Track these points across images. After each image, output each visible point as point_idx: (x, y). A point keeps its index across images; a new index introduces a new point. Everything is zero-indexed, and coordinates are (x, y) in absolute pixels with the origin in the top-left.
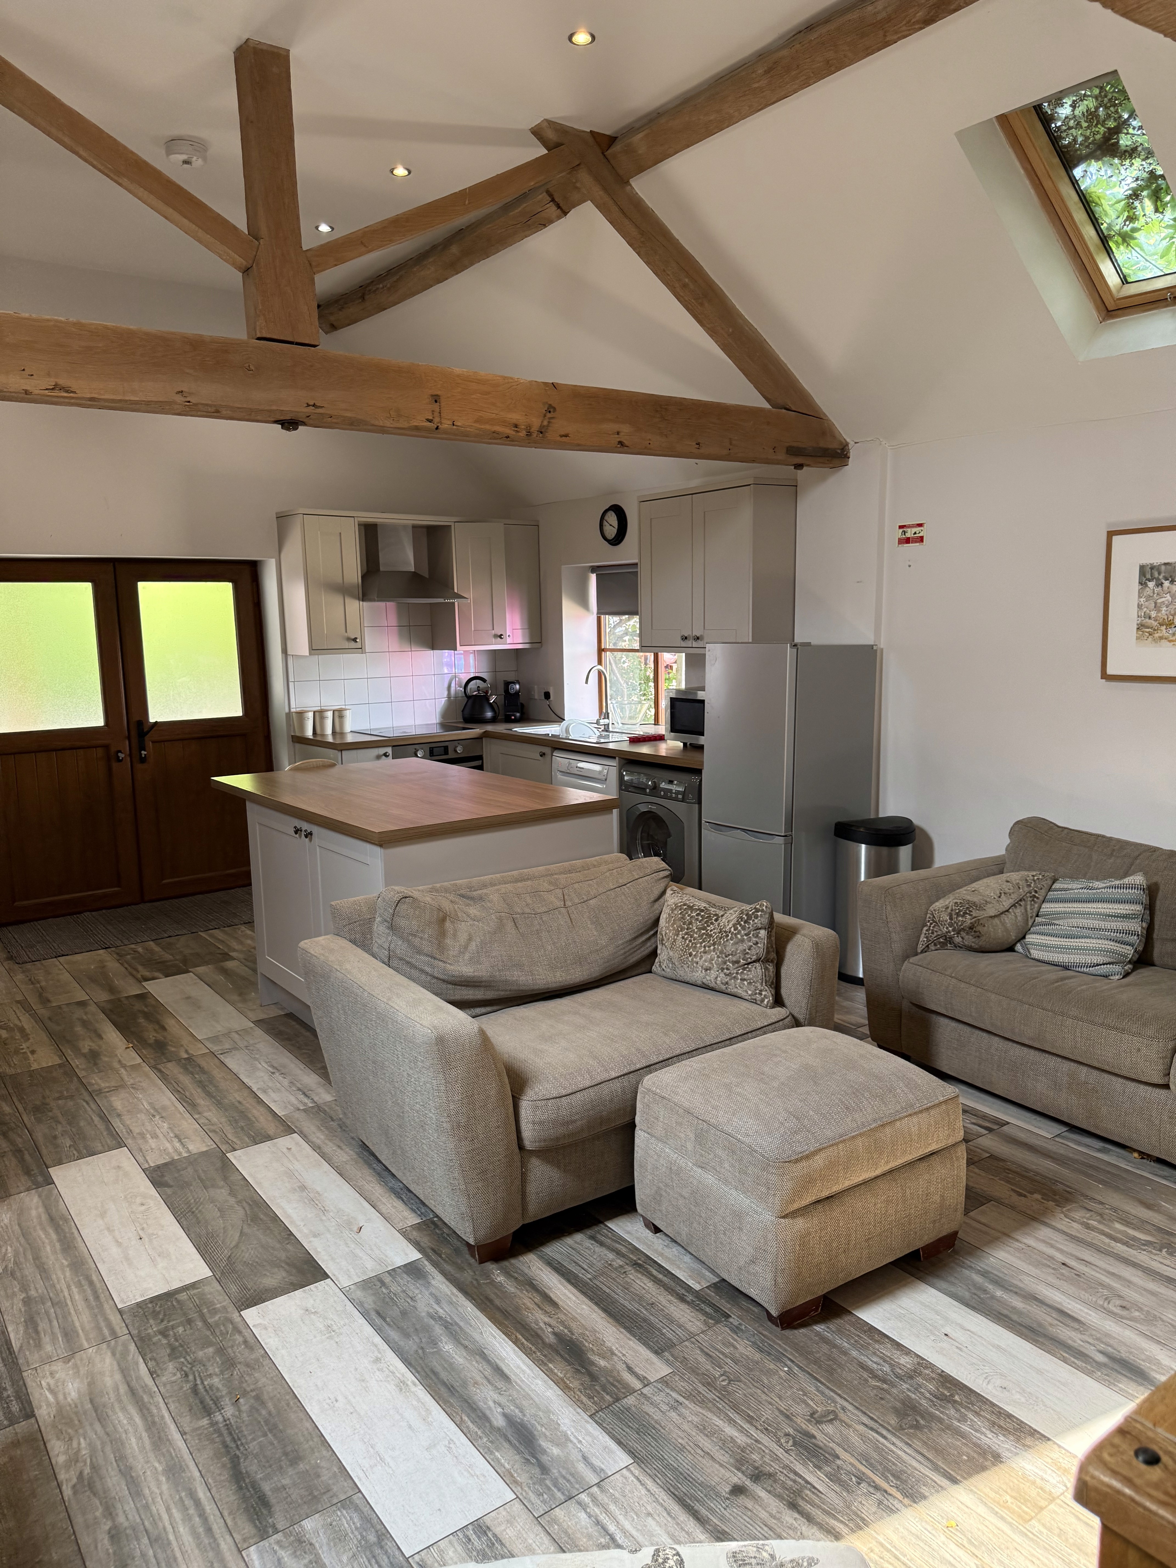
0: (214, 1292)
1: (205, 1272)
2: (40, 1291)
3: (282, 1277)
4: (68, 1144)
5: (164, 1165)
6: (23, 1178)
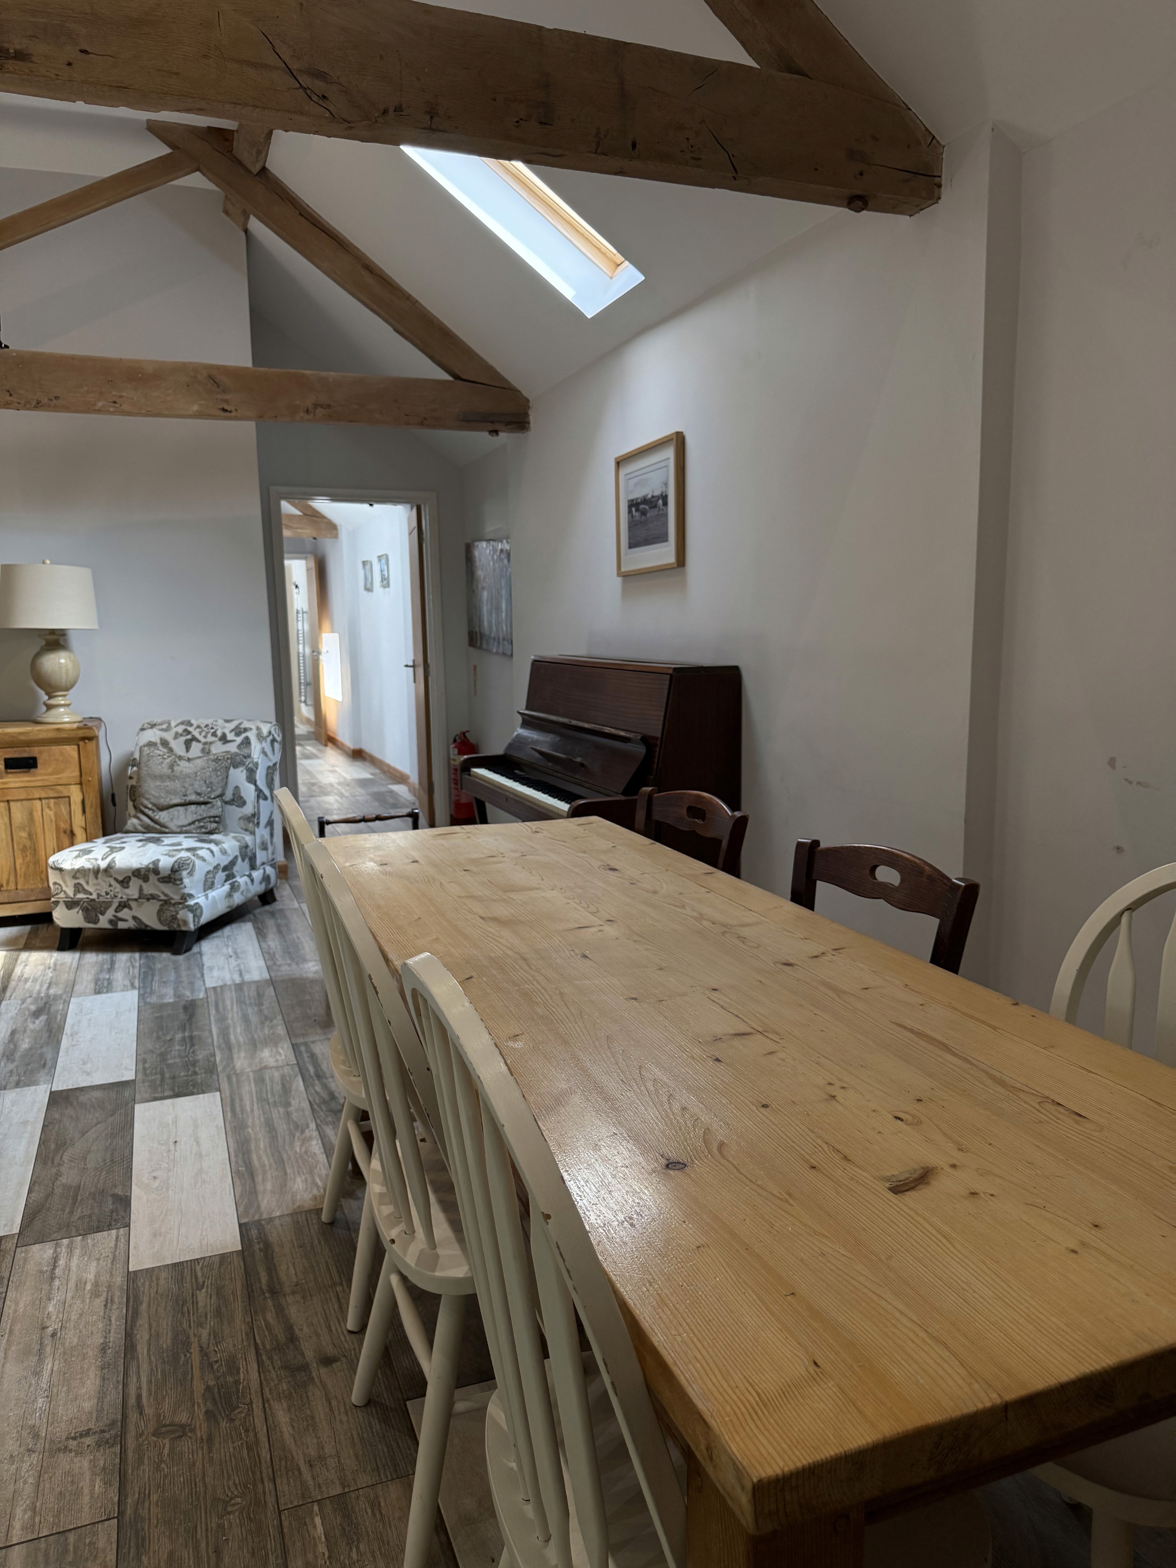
0: (143, 1093)
1: (139, 1107)
2: (276, 1111)
3: (83, 1098)
4: (201, 1296)
5: (99, 1230)
6: (273, 1238)
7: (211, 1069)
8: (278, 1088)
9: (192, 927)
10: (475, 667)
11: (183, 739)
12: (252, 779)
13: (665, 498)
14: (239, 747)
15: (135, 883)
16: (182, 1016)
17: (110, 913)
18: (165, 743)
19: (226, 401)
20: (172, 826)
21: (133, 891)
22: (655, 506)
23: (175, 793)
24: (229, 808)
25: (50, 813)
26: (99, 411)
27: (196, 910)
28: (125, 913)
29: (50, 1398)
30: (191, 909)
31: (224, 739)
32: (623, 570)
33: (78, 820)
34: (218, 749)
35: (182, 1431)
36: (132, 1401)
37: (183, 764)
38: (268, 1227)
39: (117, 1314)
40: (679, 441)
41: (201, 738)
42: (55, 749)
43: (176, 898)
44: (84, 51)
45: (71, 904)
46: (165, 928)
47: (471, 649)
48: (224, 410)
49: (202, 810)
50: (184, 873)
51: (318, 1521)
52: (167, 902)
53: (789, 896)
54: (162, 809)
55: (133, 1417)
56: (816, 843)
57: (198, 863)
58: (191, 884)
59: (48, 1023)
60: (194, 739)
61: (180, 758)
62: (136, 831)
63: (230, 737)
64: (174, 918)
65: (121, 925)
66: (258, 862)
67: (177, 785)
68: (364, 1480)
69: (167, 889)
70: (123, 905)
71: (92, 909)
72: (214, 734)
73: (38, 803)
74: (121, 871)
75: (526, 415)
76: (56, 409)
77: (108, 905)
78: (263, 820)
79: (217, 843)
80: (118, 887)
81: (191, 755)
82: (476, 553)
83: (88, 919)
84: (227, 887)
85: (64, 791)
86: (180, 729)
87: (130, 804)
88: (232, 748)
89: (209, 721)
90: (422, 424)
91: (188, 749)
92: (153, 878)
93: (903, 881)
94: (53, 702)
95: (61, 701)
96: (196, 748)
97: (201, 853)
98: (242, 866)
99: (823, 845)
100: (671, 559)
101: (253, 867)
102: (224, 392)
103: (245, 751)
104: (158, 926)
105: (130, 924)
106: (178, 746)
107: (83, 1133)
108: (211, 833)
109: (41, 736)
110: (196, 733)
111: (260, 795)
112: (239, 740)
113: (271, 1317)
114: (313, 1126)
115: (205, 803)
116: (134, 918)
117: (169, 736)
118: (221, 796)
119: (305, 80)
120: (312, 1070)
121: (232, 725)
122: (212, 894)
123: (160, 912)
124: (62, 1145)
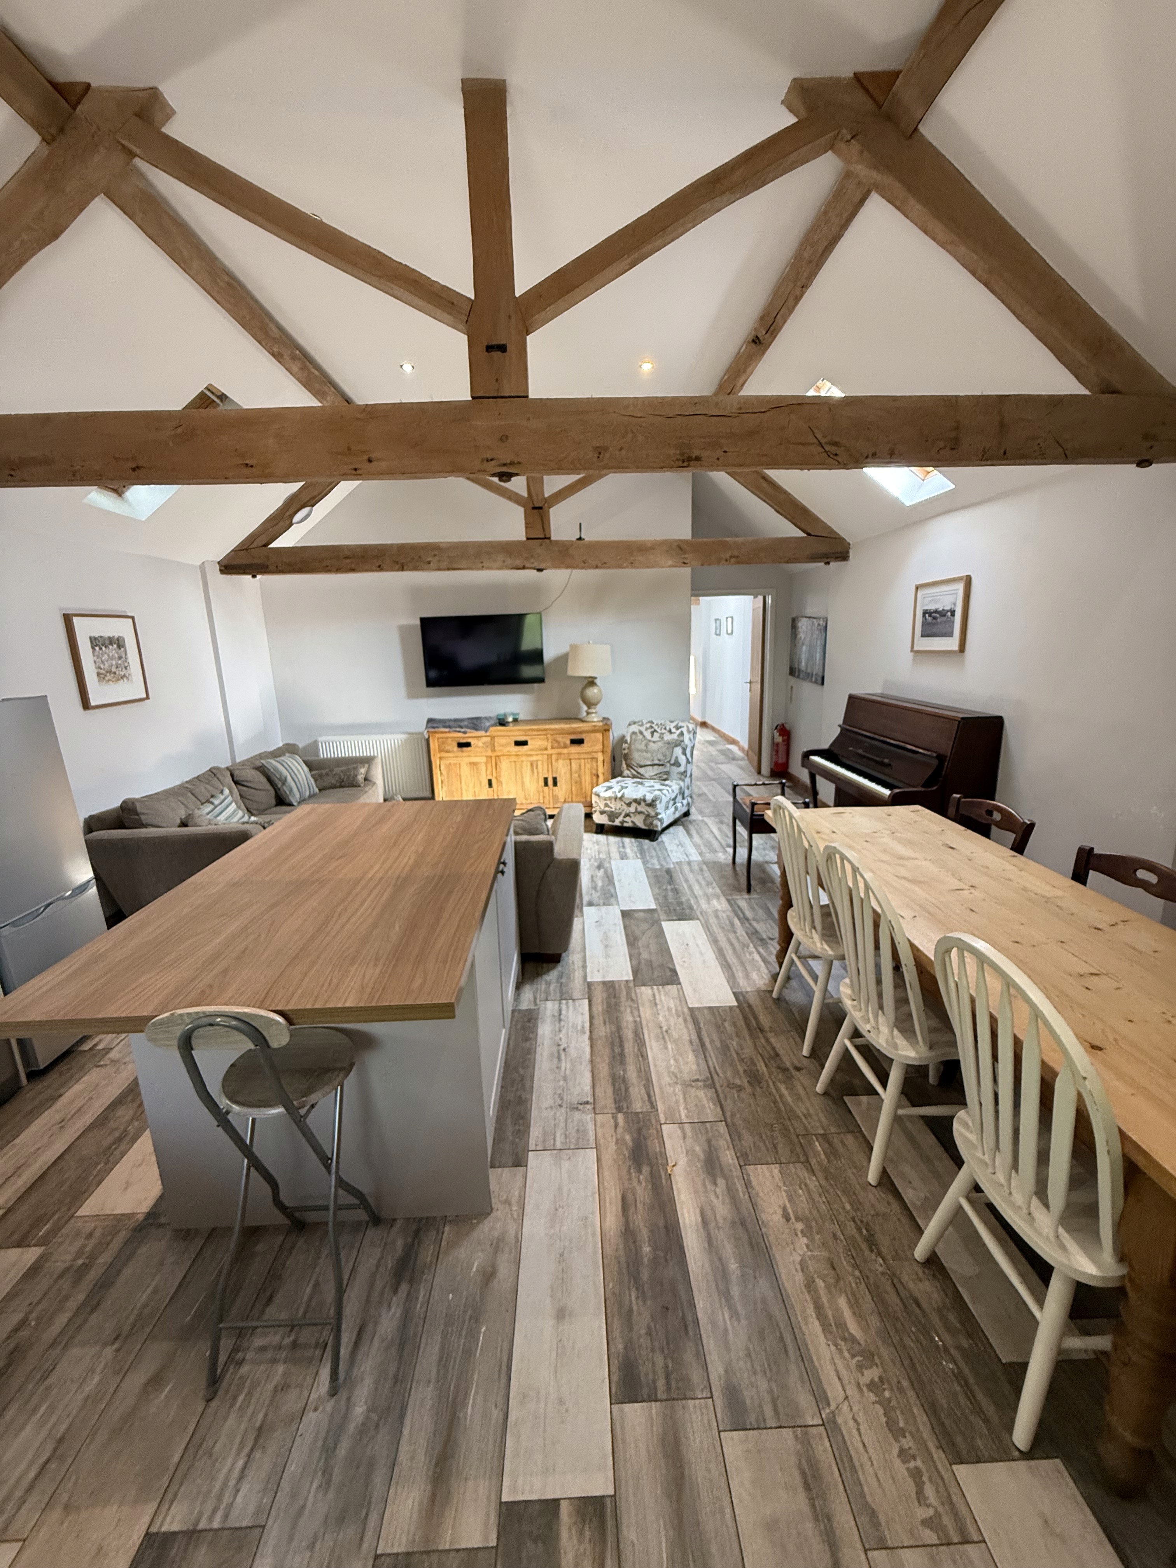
0: (663, 916)
1: (663, 923)
2: (731, 935)
3: (636, 915)
4: (726, 1024)
5: (668, 984)
6: (751, 1002)
7: (691, 908)
8: (727, 922)
9: (660, 829)
10: (792, 687)
11: (650, 731)
12: (684, 753)
13: (953, 613)
14: (678, 736)
15: (634, 805)
16: (667, 877)
17: (621, 818)
18: (641, 733)
19: (686, 558)
20: (647, 775)
21: (632, 809)
22: (945, 615)
23: (647, 759)
24: (674, 768)
25: (588, 766)
26: (625, 568)
27: (661, 820)
28: (627, 819)
29: (676, 1060)
30: (660, 820)
31: (670, 732)
32: (915, 648)
33: (601, 770)
34: (668, 737)
35: (740, 1089)
36: (712, 1069)
37: (651, 744)
38: (747, 996)
39: (691, 1026)
40: (968, 581)
41: (658, 730)
42: (593, 735)
43: (653, 814)
44: (725, 452)
45: (602, 813)
46: (646, 828)
47: (790, 677)
48: (684, 563)
49: (661, 769)
50: (658, 802)
51: (817, 1143)
52: (648, 816)
53: (1071, 875)
54: (641, 766)
55: (715, 1077)
56: (1092, 849)
57: (663, 797)
58: (660, 807)
59: (606, 872)
60: (655, 731)
61: (650, 741)
62: (628, 777)
63: (673, 730)
64: (651, 824)
65: (625, 825)
66: (686, 795)
67: (649, 755)
68: (833, 1130)
69: (650, 810)
70: (627, 815)
71: (612, 816)
72: (665, 729)
73: (583, 761)
74: (628, 799)
75: (848, 552)
76: (604, 568)
77: (620, 814)
78: (688, 774)
79: (670, 786)
80: (625, 806)
81: (654, 739)
82: (800, 625)
83: (610, 820)
84: (673, 809)
85: (595, 755)
86: (648, 725)
87: (624, 762)
88: (675, 736)
89: (663, 722)
90: (787, 562)
91: (652, 736)
92: (643, 804)
93: (1159, 881)
94: (590, 711)
95: (594, 711)
96: (656, 736)
97: (665, 792)
98: (679, 798)
99: (1096, 851)
100: (956, 648)
101: (683, 798)
102: (685, 553)
103: (681, 739)
104: (643, 826)
105: (630, 825)
106: (648, 735)
107: (644, 934)
108: (665, 780)
109: (587, 729)
110: (656, 728)
111: (688, 762)
112: (678, 732)
113: (763, 1041)
114: (751, 946)
115: (662, 765)
116: (632, 822)
117: (643, 729)
118: (669, 762)
119: (827, 448)
120: (742, 916)
121: (674, 724)
122: (668, 812)
123: (645, 820)
124: (636, 939)
